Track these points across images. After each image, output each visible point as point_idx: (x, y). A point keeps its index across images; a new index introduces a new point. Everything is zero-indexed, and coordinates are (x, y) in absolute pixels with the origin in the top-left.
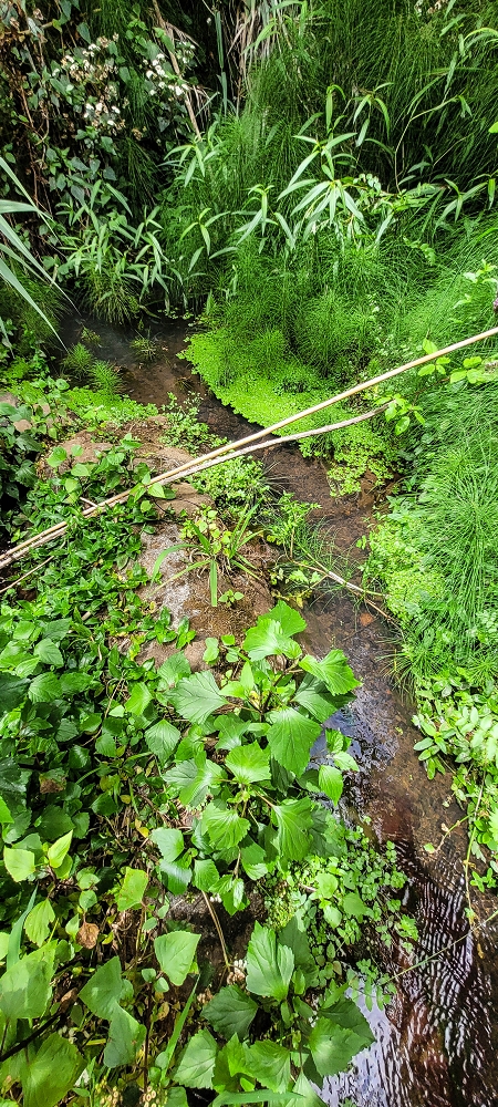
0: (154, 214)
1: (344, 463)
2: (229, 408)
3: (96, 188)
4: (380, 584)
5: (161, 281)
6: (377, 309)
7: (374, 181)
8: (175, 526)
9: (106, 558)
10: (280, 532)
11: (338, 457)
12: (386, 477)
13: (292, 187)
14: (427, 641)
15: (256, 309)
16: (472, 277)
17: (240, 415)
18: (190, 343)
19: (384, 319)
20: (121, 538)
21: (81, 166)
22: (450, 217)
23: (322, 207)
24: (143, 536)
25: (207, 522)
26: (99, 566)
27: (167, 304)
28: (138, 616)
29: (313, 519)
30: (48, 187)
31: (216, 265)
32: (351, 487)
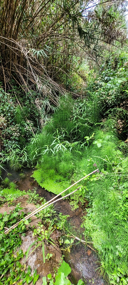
0: (25, 148)
1: (73, 200)
2: (44, 188)
3: (14, 145)
4: (90, 239)
5: (27, 161)
6: (73, 164)
8: (31, 231)
9: (10, 249)
10: (60, 225)
11: (72, 198)
12: (84, 202)
13: (53, 144)
14: (107, 259)
15: (48, 165)
17: (46, 190)
18: (33, 173)
20: (16, 240)
21: (11, 142)
23: (59, 147)
24: (22, 237)
25: (40, 229)
26: (8, 252)
27: (28, 165)
29: (68, 219)
30: (3, 146)
31: (39, 157)
32: (76, 207)
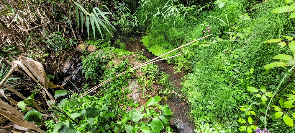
0: (136, 12)
1: (177, 65)
2: (151, 52)
3: (124, 8)
4: (186, 95)
5: (137, 26)
6: (184, 31)
7: (183, 5)
8: (136, 79)
9: (120, 86)
10: (161, 81)
11: (176, 64)
12: (188, 68)
13: (165, 7)
14: (197, 109)
15: (157, 31)
16: (203, 25)
17: (153, 54)
18: (142, 38)
19: (186, 33)
20: (124, 82)
21: (121, 4)
22: (200, 12)
23: (171, 11)
24: (129, 82)
25: (143, 78)
26: (118, 88)
27: (138, 30)
28: (126, 100)
29: (169, 78)
30: (114, 8)
31: (149, 22)
32: (179, 71)
